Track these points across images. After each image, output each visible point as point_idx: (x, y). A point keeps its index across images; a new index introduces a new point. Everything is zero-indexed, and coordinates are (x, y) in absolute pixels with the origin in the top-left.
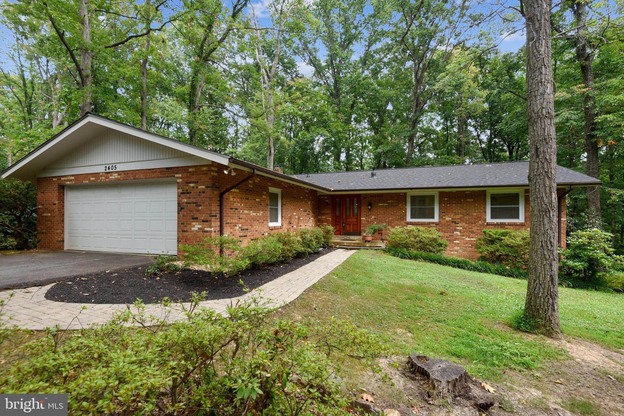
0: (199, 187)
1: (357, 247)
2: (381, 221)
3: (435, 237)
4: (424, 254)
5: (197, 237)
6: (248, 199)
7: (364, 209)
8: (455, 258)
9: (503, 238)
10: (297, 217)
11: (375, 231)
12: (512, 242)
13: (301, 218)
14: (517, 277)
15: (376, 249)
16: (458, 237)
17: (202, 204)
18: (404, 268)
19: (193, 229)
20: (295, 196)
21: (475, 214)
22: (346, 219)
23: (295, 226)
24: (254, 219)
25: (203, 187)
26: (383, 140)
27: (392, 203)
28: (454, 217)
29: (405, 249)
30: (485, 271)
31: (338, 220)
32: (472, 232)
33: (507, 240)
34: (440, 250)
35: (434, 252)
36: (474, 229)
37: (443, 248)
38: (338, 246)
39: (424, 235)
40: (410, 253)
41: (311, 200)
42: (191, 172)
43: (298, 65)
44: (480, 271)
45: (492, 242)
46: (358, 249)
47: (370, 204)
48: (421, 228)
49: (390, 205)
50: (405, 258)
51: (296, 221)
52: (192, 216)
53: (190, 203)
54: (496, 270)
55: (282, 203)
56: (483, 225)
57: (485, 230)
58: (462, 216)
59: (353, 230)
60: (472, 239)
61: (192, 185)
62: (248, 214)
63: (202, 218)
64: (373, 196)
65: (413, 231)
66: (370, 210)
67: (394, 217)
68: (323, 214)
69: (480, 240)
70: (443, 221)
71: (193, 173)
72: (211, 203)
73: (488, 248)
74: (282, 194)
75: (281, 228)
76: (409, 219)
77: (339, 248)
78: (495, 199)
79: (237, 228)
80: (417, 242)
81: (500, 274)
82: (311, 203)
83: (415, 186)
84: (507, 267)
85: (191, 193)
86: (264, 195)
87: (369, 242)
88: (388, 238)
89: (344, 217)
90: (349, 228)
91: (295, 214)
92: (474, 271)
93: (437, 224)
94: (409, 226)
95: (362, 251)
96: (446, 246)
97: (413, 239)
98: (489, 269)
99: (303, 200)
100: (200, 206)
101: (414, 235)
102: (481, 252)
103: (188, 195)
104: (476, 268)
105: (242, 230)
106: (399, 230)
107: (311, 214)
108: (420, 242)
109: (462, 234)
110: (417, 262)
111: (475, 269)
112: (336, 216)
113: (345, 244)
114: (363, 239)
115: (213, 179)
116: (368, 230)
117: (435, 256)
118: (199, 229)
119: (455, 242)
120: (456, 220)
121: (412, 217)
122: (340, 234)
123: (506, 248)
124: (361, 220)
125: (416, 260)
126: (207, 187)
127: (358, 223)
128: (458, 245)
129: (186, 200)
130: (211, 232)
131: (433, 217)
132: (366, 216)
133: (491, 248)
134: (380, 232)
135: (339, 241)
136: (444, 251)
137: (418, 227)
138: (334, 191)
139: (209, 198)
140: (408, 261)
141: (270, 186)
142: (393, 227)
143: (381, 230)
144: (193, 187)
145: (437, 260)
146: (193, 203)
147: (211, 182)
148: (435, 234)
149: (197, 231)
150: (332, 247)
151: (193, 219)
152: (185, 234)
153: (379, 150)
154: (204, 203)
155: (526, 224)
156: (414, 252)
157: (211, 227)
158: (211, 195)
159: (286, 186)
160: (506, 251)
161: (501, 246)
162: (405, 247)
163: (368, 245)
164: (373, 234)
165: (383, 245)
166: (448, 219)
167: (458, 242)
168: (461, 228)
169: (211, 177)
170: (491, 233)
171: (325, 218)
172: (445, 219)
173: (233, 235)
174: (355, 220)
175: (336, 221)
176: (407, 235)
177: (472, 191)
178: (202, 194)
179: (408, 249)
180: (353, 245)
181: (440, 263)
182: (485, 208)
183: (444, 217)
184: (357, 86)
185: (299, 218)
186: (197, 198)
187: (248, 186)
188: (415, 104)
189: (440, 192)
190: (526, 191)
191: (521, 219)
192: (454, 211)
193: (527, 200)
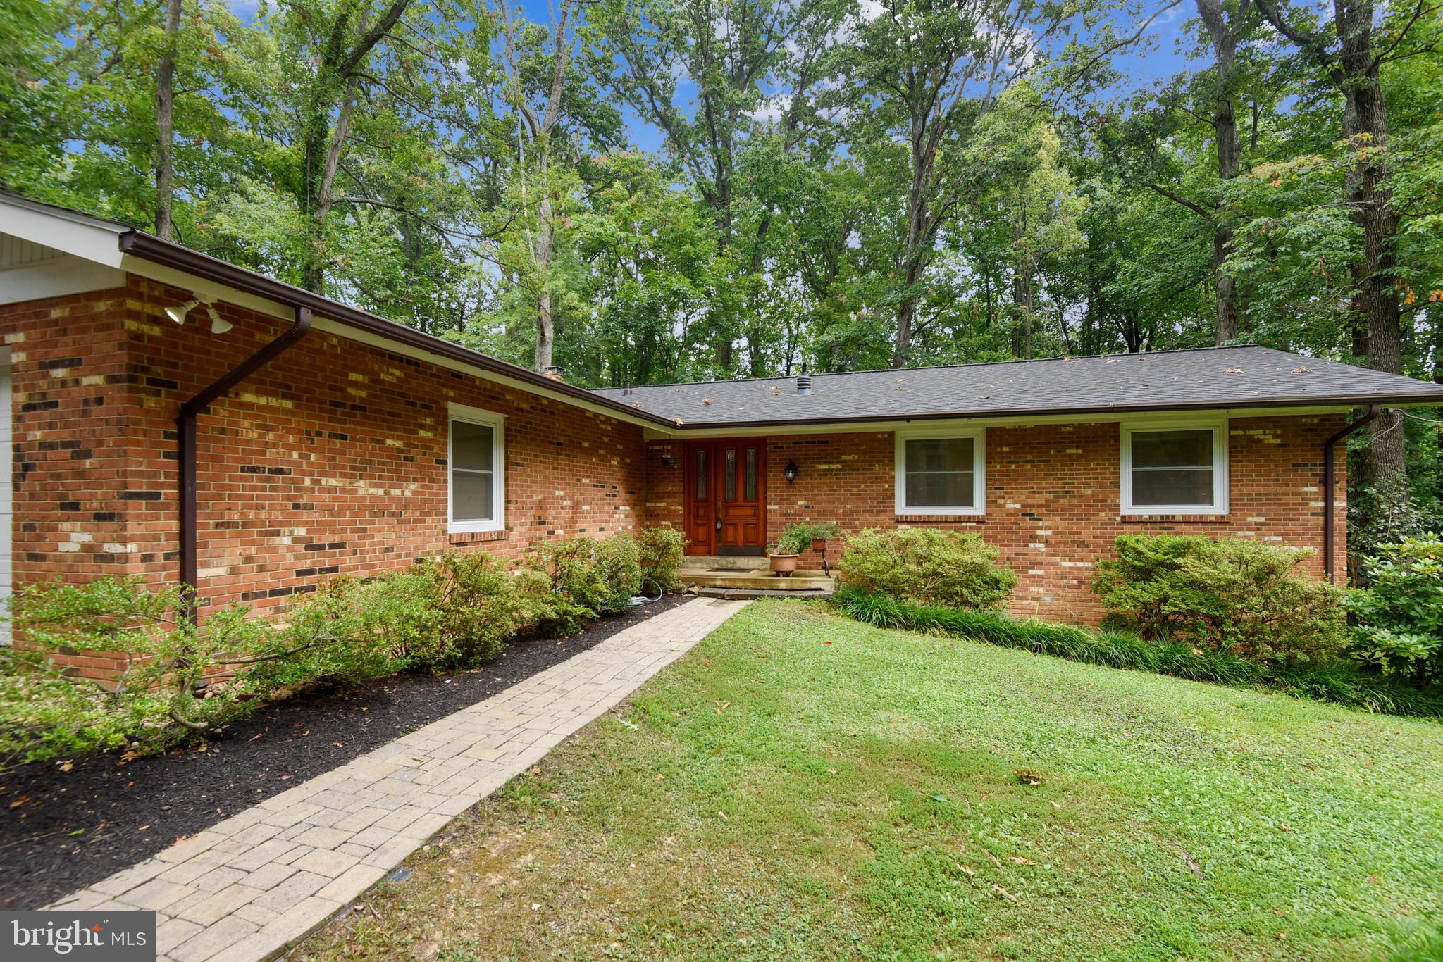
0: (85, 381)
1: (753, 592)
2: (822, 515)
3: (979, 560)
4: (946, 610)
5: (80, 580)
6: (344, 437)
7: (775, 481)
8: (1038, 621)
9: (1180, 561)
10: (567, 503)
11: (804, 543)
12: (1207, 575)
13: (586, 508)
14: (1226, 682)
15: (806, 598)
16: (1039, 559)
17: (96, 450)
18: (888, 665)
19: (63, 547)
20: (562, 440)
21: (1089, 492)
22: (726, 508)
23: (560, 532)
24: (377, 509)
25: (98, 380)
26: (836, 316)
27: (853, 461)
28: (1030, 502)
29: (890, 598)
30: (1131, 665)
31: (701, 512)
32: (1081, 544)
33: (1192, 567)
34: (994, 599)
35: (977, 606)
36: (1087, 535)
37: (1001, 594)
38: (696, 589)
39: (945, 555)
40: (904, 610)
41: (622, 455)
42: (56, 321)
43: (625, 122)
44: (1115, 664)
45: (1145, 573)
46: (754, 597)
47: (792, 466)
48: (938, 534)
49: (849, 468)
50: (889, 626)
51: (567, 515)
52: (61, 496)
53: (52, 446)
54: (1161, 660)
55: (507, 458)
56: (1111, 522)
57: (1124, 538)
58: (1051, 497)
59: (746, 540)
60: (1080, 564)
61: (60, 373)
62: (343, 490)
63: (95, 504)
64: (800, 441)
65: (913, 541)
66: (791, 481)
67: (861, 503)
68: (660, 496)
69: (1107, 567)
70: (997, 514)
71: (63, 328)
72: (128, 442)
73: (1136, 593)
74: (507, 430)
75: (501, 537)
76: (901, 507)
77: (701, 595)
78: (1146, 448)
79: (287, 540)
80: (925, 576)
81: (1177, 673)
82: (622, 461)
83: (919, 411)
84: (1195, 651)
85: (56, 404)
86: (423, 427)
87: (787, 574)
88: (841, 563)
89: (720, 504)
90: (735, 535)
91: (560, 493)
92: (1098, 662)
93: (980, 521)
94: (901, 527)
95: (765, 603)
96: (1010, 585)
97: (913, 567)
98: (1141, 656)
99: (591, 452)
100: (88, 455)
101: (916, 556)
102: (1113, 605)
103: (48, 413)
104: (1104, 654)
105: (308, 548)
106: (872, 541)
107: (622, 494)
108: (936, 574)
109: (1051, 550)
110: (928, 638)
111: (1101, 658)
112: (697, 501)
113: (719, 583)
114: (772, 567)
115: (130, 347)
116: (784, 541)
117: (981, 617)
118: (85, 547)
119: (1031, 572)
120: (1033, 511)
121: (911, 501)
122: (709, 554)
123: (1189, 591)
124: (766, 511)
125: (924, 633)
126: (111, 379)
127: (759, 521)
128: (1038, 580)
129: (39, 435)
130: (124, 558)
131: (969, 501)
132: (782, 500)
133: (1145, 593)
134: (819, 546)
135: (704, 572)
136: (1004, 602)
137: (928, 531)
138: (685, 427)
139: (119, 422)
140: (897, 636)
141: (454, 400)
142: (856, 531)
143: (822, 540)
144: (64, 383)
145: (986, 632)
146: (65, 445)
147: (123, 357)
148: (978, 551)
149: (76, 557)
150: (678, 592)
151: (63, 507)
153: (825, 337)
154: (100, 443)
155: (1232, 519)
156: (915, 604)
157: (124, 541)
158: (125, 411)
159: (524, 406)
160: (1192, 600)
161: (1173, 586)
162: (891, 591)
163: (782, 585)
164: (800, 551)
165: (826, 584)
166: (1011, 506)
167: (1040, 572)
168: (1049, 533)
169: (124, 338)
170: (1141, 547)
171: (666, 508)
172: (1002, 506)
173: (261, 569)
174: (750, 512)
175: (697, 516)
176: (896, 556)
177: (1081, 426)
178: (94, 408)
179: (898, 598)
180: (740, 584)
181: (995, 641)
182: (1117, 473)
183: (1001, 502)
184: (772, 179)
185: (575, 508)
186: (76, 424)
187: (342, 390)
188: (914, 221)
189: (990, 432)
190: (1234, 424)
191: (1219, 506)
192: (1030, 484)
193: (1236, 450)
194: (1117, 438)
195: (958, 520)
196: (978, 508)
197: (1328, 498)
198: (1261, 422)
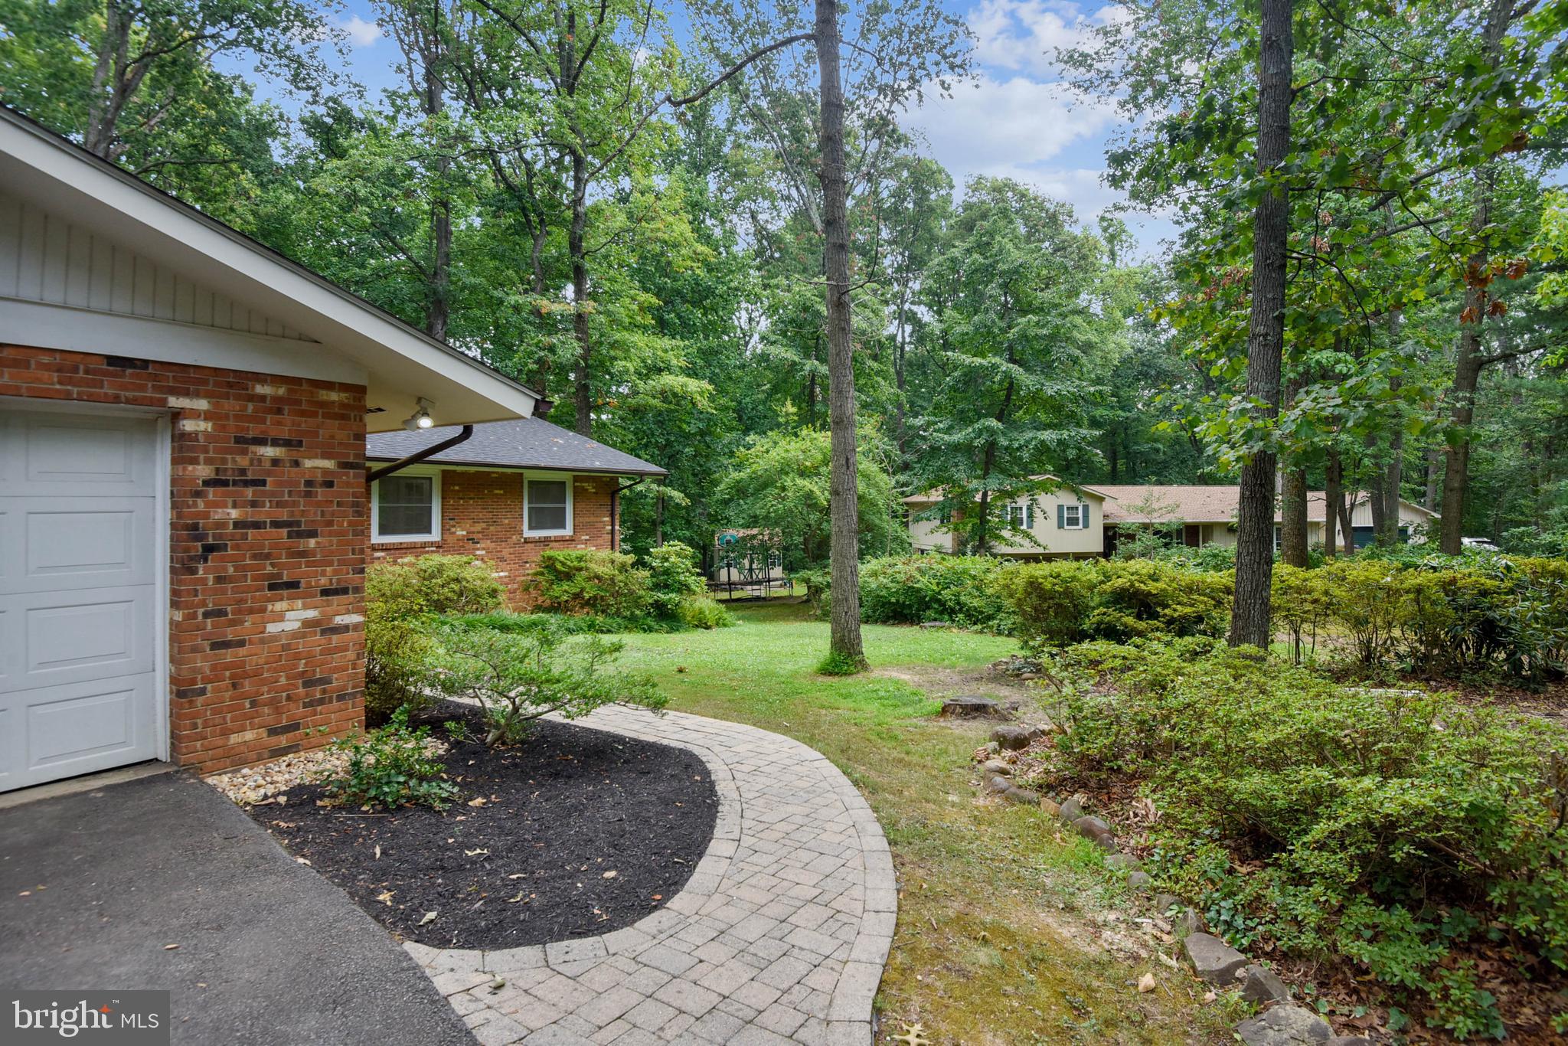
0: (308, 463)
5: (297, 657)
17: (323, 529)
19: (272, 628)
21: (506, 521)
25: (329, 464)
28: (472, 529)
32: (501, 559)
36: (505, 553)
42: (263, 398)
52: (271, 576)
53: (257, 525)
56: (518, 543)
57: (525, 554)
58: (484, 525)
60: (500, 573)
61: (269, 452)
63: (322, 581)
70: (451, 539)
71: (277, 407)
76: (375, 537)
78: (535, 492)
85: (263, 483)
93: (441, 546)
100: (313, 534)
103: (249, 492)
118: (307, 624)
120: (475, 536)
121: (382, 531)
126: (345, 465)
129: (234, 514)
131: (428, 530)
144: (275, 462)
146: (276, 524)
149: (295, 635)
151: (272, 587)
152: (229, 656)
154: (330, 523)
155: (574, 537)
166: (460, 533)
168: (483, 552)
172: (453, 533)
178: (320, 490)
182: (521, 508)
183: (453, 529)
186: (295, 504)
189: (444, 472)
190: (576, 479)
191: (568, 531)
192: (472, 515)
193: (578, 494)
194: (522, 483)
195: (424, 545)
196: (435, 536)
197: (613, 525)
198: (588, 479)
